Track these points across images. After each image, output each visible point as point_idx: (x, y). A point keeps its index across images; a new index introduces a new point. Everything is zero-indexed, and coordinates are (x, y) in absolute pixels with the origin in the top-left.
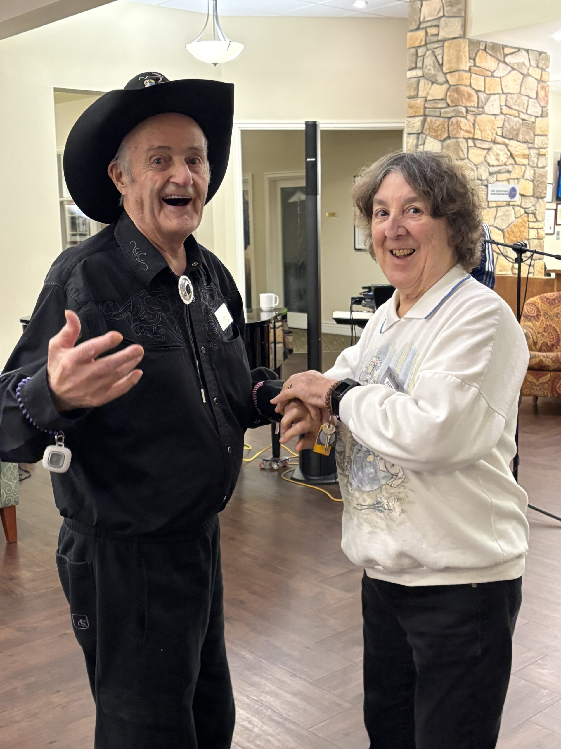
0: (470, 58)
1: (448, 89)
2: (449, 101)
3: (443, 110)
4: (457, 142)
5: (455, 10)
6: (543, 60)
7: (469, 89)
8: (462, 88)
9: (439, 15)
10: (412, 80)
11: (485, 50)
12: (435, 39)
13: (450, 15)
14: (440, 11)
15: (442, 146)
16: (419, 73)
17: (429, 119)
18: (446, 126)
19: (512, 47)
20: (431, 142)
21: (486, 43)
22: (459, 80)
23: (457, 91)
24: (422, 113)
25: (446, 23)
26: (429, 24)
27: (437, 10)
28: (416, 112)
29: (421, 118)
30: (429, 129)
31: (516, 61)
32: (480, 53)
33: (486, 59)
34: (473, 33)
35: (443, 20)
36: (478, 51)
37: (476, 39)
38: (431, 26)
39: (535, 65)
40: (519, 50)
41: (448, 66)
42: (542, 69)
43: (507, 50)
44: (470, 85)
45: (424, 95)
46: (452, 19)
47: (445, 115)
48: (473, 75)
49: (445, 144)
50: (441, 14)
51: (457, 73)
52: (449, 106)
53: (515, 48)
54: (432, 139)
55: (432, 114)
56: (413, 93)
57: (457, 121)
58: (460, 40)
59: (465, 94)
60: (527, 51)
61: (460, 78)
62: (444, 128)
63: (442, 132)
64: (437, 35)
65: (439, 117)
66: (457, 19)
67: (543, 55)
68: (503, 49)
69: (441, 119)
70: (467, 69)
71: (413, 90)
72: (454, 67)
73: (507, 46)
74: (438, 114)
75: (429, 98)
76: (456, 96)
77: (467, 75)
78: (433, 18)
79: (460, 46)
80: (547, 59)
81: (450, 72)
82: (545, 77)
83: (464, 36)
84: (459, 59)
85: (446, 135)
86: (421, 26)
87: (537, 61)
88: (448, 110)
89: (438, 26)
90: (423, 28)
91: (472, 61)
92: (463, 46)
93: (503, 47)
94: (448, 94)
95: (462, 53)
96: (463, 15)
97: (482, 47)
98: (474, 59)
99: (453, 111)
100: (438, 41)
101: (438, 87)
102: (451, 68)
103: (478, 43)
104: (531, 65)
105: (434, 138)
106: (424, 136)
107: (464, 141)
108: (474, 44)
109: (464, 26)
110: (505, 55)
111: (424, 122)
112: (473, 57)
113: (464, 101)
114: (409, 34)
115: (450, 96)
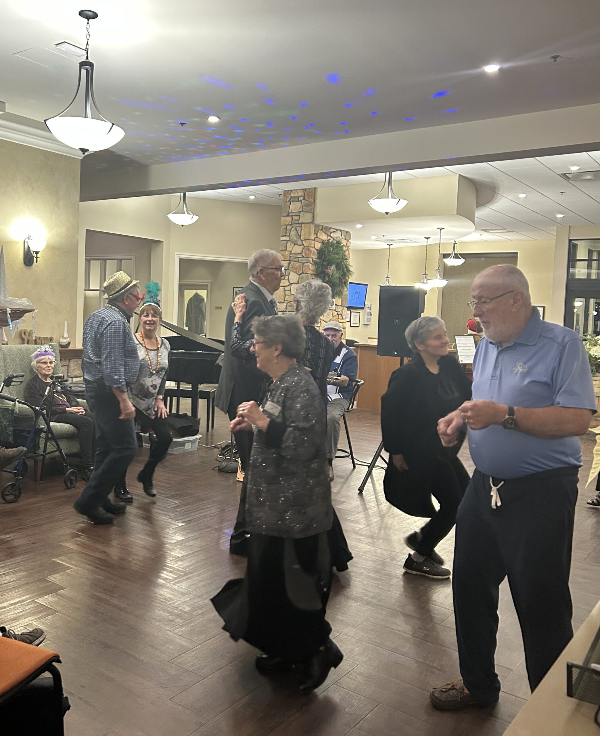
0: (315, 234)
1: (303, 249)
2: (303, 254)
3: (300, 259)
4: (308, 276)
5: (309, 209)
6: (348, 235)
7: (313, 249)
8: (311, 249)
9: (300, 210)
10: (283, 242)
11: (322, 230)
12: (297, 222)
13: (306, 211)
14: (300, 208)
15: (299, 277)
16: (288, 239)
17: (292, 263)
18: (302, 267)
19: (334, 229)
20: (293, 275)
21: (322, 226)
22: (309, 244)
23: (308, 250)
24: (288, 259)
25: (303, 214)
26: (294, 214)
27: (299, 208)
28: (285, 258)
29: (288, 262)
30: (292, 267)
31: (336, 236)
32: (320, 231)
33: (322, 234)
34: (317, 221)
35: (302, 213)
36: (319, 230)
37: (318, 224)
38: (295, 215)
39: (344, 238)
40: (337, 230)
41: (304, 237)
42: (348, 241)
43: (332, 230)
44: (314, 247)
45: (290, 250)
46: (307, 213)
47: (301, 261)
48: (316, 242)
49: (301, 276)
50: (301, 210)
51: (308, 241)
52: (303, 257)
53: (335, 229)
54: (293, 273)
55: (294, 260)
56: (284, 249)
57: (308, 265)
58: (311, 224)
59: (312, 252)
60: (341, 231)
61: (310, 244)
62: (300, 267)
63: (300, 270)
64: (299, 220)
65: (298, 262)
66: (310, 213)
67: (348, 233)
68: (330, 229)
69: (299, 264)
70: (313, 239)
71: (284, 247)
72: (307, 237)
73: (332, 228)
74: (297, 260)
75: (293, 252)
76: (308, 252)
77: (313, 242)
78: (297, 211)
79: (311, 227)
80: (350, 235)
81: (304, 240)
82: (348, 244)
83: (312, 222)
84: (310, 234)
85: (301, 272)
86: (290, 215)
87: (345, 236)
88: (303, 259)
89: (299, 216)
90: (290, 216)
91: (316, 235)
92: (312, 227)
93: (330, 228)
94: (304, 251)
95: (311, 231)
96: (313, 211)
97: (321, 228)
98: (317, 234)
99: (306, 260)
100: (299, 223)
101: (298, 247)
102: (305, 238)
103: (319, 226)
104: (342, 238)
105: (295, 273)
106: (289, 271)
107: (311, 275)
108: (317, 226)
109: (313, 218)
110: (331, 233)
111: (289, 264)
112: (316, 233)
113: (311, 255)
114: (282, 218)
115: (304, 252)
